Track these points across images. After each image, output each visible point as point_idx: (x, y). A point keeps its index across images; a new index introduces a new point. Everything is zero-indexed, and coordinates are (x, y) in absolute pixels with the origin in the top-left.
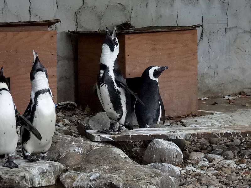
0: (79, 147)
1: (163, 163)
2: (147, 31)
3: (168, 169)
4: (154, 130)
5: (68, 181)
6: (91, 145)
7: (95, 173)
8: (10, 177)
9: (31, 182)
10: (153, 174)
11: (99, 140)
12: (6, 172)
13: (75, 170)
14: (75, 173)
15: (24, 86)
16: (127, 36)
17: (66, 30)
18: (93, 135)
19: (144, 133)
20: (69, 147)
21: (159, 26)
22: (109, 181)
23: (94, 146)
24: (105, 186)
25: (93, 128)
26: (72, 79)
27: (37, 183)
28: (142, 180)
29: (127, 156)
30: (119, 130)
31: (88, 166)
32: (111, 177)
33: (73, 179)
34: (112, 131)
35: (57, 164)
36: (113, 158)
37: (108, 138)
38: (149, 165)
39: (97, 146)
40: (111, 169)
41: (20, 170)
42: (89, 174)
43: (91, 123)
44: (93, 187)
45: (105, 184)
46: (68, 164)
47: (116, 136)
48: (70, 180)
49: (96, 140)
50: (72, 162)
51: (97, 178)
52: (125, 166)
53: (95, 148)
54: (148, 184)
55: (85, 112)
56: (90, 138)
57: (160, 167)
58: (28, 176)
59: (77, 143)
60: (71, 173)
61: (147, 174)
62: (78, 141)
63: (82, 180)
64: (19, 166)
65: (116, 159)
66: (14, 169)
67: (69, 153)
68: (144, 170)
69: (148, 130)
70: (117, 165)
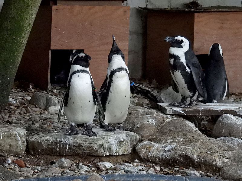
0: (153, 119)
1: (232, 138)
2: (215, 10)
3: (237, 143)
4: (223, 106)
5: (144, 150)
6: (163, 118)
7: (170, 144)
8: (89, 145)
9: (109, 150)
10: (226, 148)
11: (171, 113)
12: (85, 139)
13: (149, 140)
14: (151, 143)
15: (97, 58)
16: (196, 14)
17: (137, 6)
18: (166, 107)
19: (214, 108)
20: (143, 119)
21: (225, 5)
22: (183, 153)
23: (167, 118)
24: (180, 157)
25: (164, 101)
26: (140, 53)
27: (114, 151)
28: (216, 153)
29: (197, 129)
30: (190, 105)
31: (163, 137)
32: (185, 149)
33: (149, 150)
34: (183, 105)
35: (133, 134)
36: (187, 131)
37: (180, 111)
38: (219, 138)
39: (169, 119)
40: (185, 141)
41: (98, 139)
42: (164, 145)
43: (163, 96)
44: (167, 157)
45: (180, 156)
46: (143, 135)
47: (187, 110)
48: (146, 150)
49: (168, 113)
50: (147, 133)
51: (172, 149)
52: (199, 139)
53: (167, 120)
54: (221, 157)
55: (152, 86)
56: (162, 110)
57: (230, 141)
58: (106, 145)
59: (151, 115)
60: (146, 143)
61: (220, 147)
62: (152, 113)
63: (158, 150)
64: (97, 134)
65: (190, 132)
66: (92, 137)
67: (143, 124)
68: (218, 143)
69: (218, 105)
70: (191, 138)
